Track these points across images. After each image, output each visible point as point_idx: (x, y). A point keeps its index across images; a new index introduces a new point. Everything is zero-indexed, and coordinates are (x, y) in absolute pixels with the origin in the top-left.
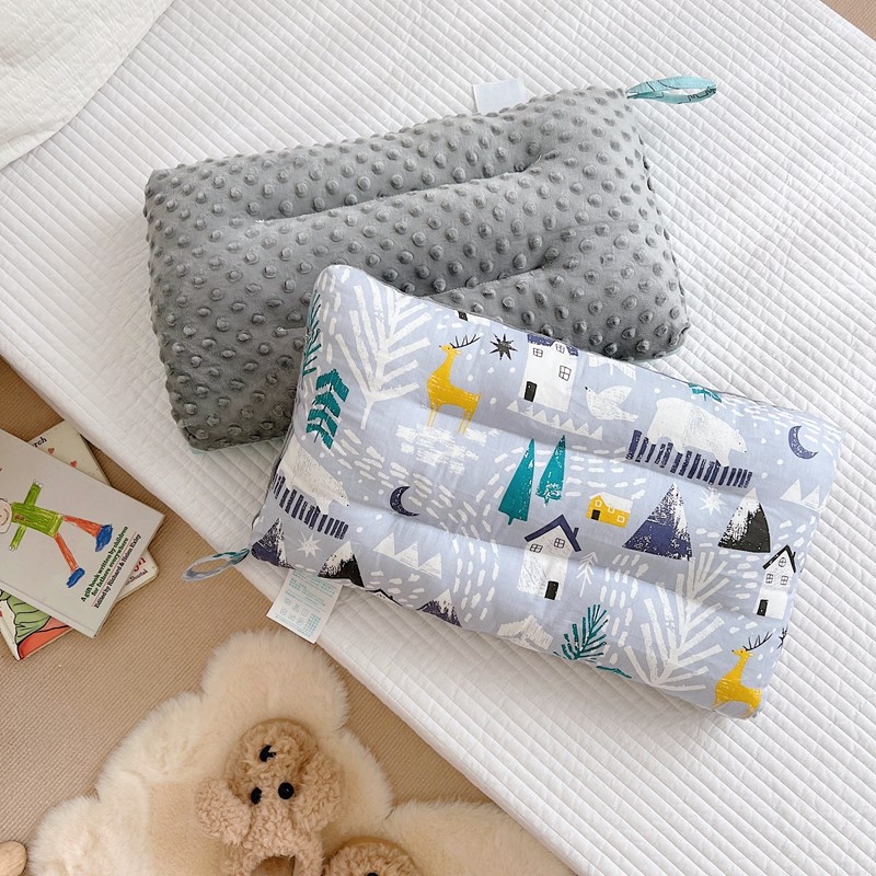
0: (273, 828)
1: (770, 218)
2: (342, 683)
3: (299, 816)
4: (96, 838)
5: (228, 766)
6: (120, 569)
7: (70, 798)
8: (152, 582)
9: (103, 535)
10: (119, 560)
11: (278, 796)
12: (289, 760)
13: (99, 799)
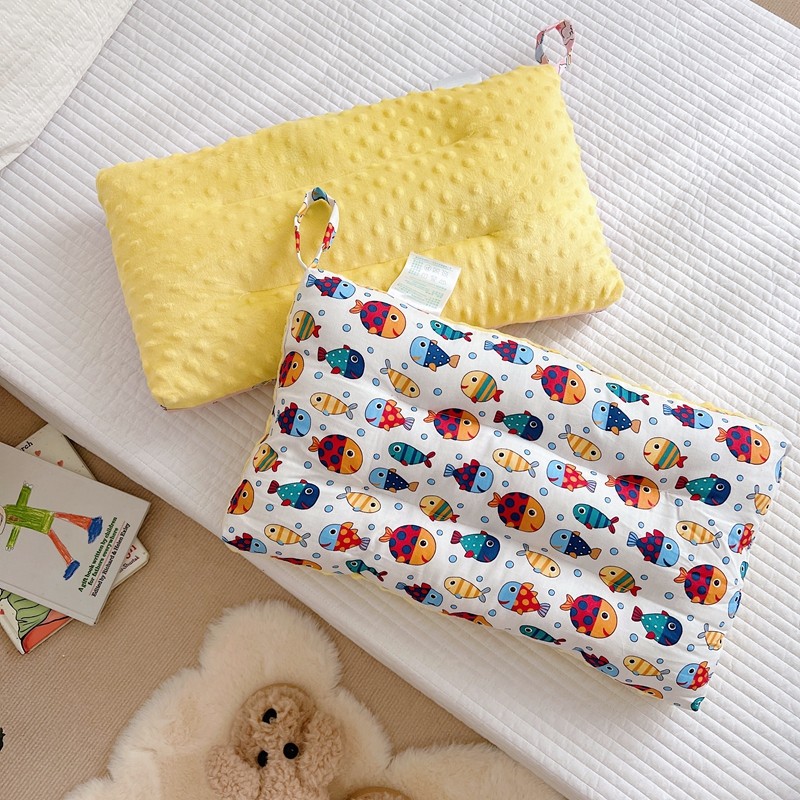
0: (282, 787)
2: (333, 644)
3: (305, 774)
5: (233, 733)
6: (113, 557)
7: (84, 781)
8: (144, 567)
9: (94, 527)
10: (111, 549)
11: (283, 756)
12: (290, 721)
13: (112, 779)
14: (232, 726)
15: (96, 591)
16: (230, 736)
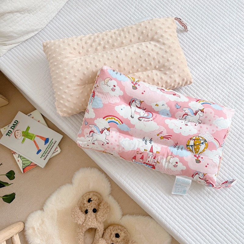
0: (91, 220)
1: (231, 61)
3: (98, 217)
4: (43, 222)
5: (79, 204)
6: (51, 150)
7: (36, 210)
8: (59, 154)
11: (92, 212)
12: (96, 202)
13: (44, 211)
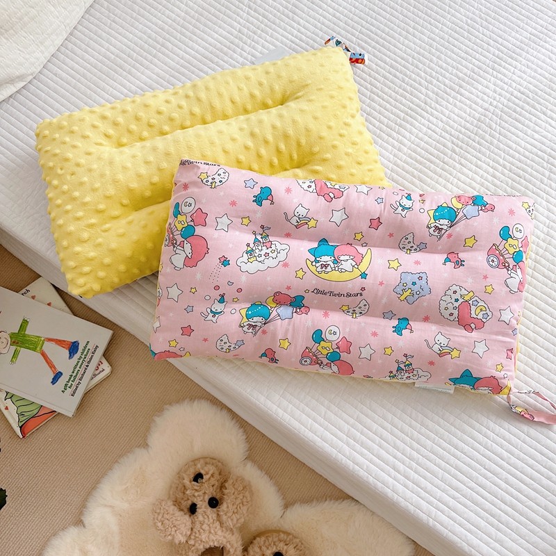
2: (242, 430)
3: (224, 518)
5: (171, 493)
6: (86, 369)
7: (64, 529)
8: (108, 377)
9: (73, 348)
10: (85, 363)
11: (208, 506)
13: (84, 526)
14: (171, 487)
15: (74, 392)
16: (169, 494)
